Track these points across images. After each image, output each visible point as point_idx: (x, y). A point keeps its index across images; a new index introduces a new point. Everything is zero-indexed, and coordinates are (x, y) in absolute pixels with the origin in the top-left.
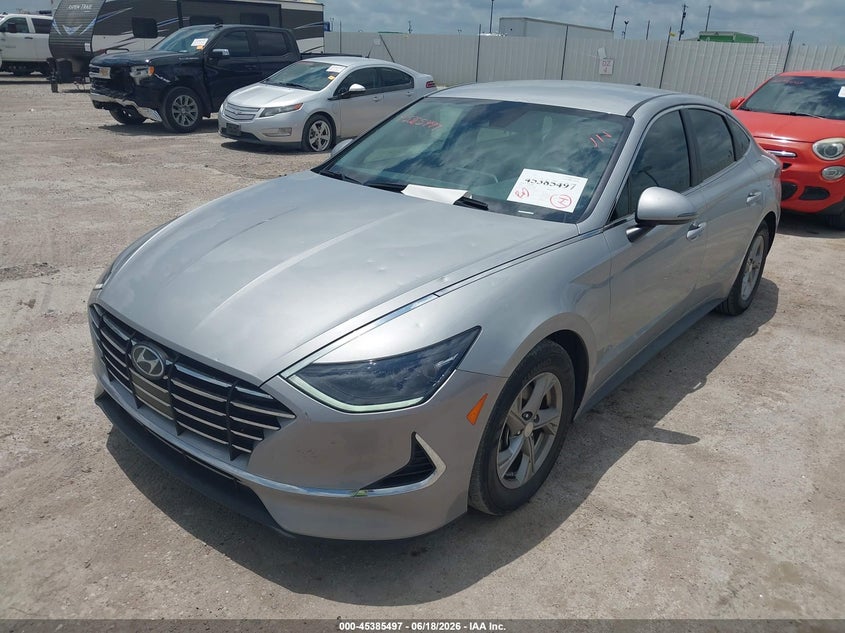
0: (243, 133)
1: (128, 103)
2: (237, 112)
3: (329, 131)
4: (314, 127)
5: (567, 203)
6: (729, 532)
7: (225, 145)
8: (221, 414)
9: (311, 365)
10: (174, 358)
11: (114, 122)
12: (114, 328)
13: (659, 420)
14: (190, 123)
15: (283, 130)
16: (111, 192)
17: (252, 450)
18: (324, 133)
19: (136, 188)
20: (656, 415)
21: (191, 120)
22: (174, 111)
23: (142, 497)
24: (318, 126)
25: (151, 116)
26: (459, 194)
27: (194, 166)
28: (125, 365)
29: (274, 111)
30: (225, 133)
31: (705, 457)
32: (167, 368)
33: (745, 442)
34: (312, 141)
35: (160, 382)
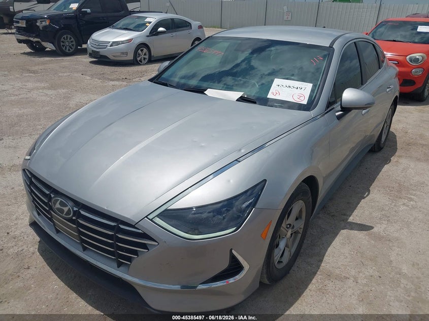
0: (101, 56)
1: (36, 40)
2: (97, 44)
3: (147, 53)
4: (139, 51)
5: (302, 98)
6: (402, 286)
7: (91, 62)
8: (111, 242)
9: (166, 210)
10: (79, 206)
11: (29, 50)
12: (39, 185)
13: (350, 216)
14: (71, 50)
15: (123, 53)
16: (30, 90)
17: (131, 262)
18: (145, 54)
19: (44, 88)
20: (348, 214)
21: (72, 48)
22: (62, 44)
23: (62, 284)
24: (142, 50)
25: (49, 46)
26: (239, 94)
27: (76, 75)
28: (48, 209)
29: (117, 43)
30: (91, 55)
31: (379, 238)
32: (75, 212)
33: (399, 228)
34: (139, 59)
35: (70, 220)
